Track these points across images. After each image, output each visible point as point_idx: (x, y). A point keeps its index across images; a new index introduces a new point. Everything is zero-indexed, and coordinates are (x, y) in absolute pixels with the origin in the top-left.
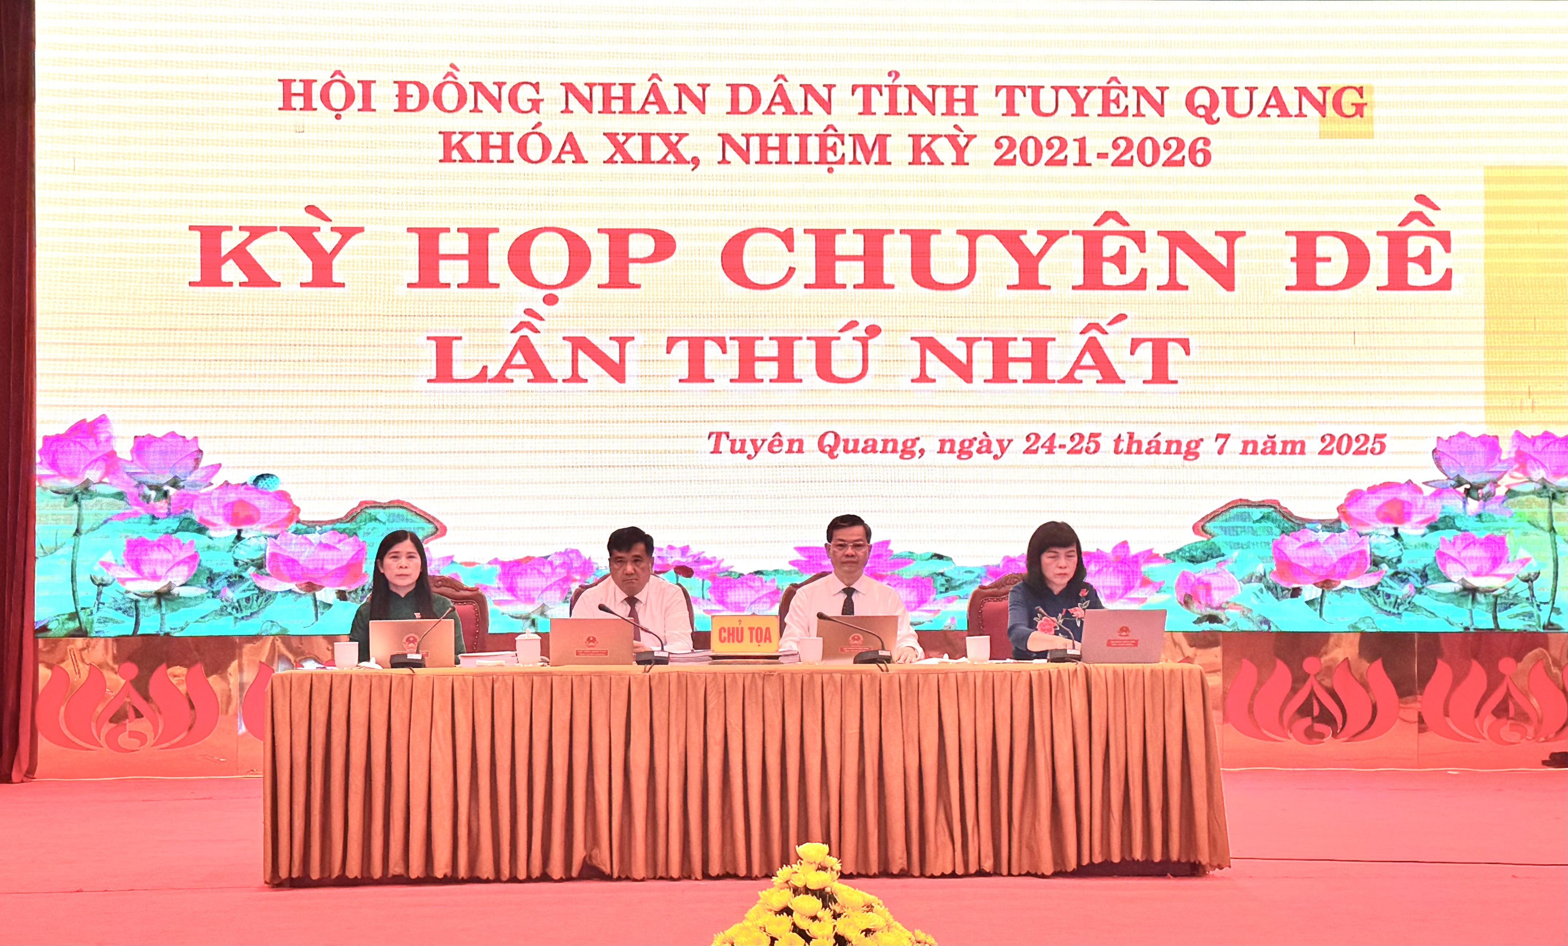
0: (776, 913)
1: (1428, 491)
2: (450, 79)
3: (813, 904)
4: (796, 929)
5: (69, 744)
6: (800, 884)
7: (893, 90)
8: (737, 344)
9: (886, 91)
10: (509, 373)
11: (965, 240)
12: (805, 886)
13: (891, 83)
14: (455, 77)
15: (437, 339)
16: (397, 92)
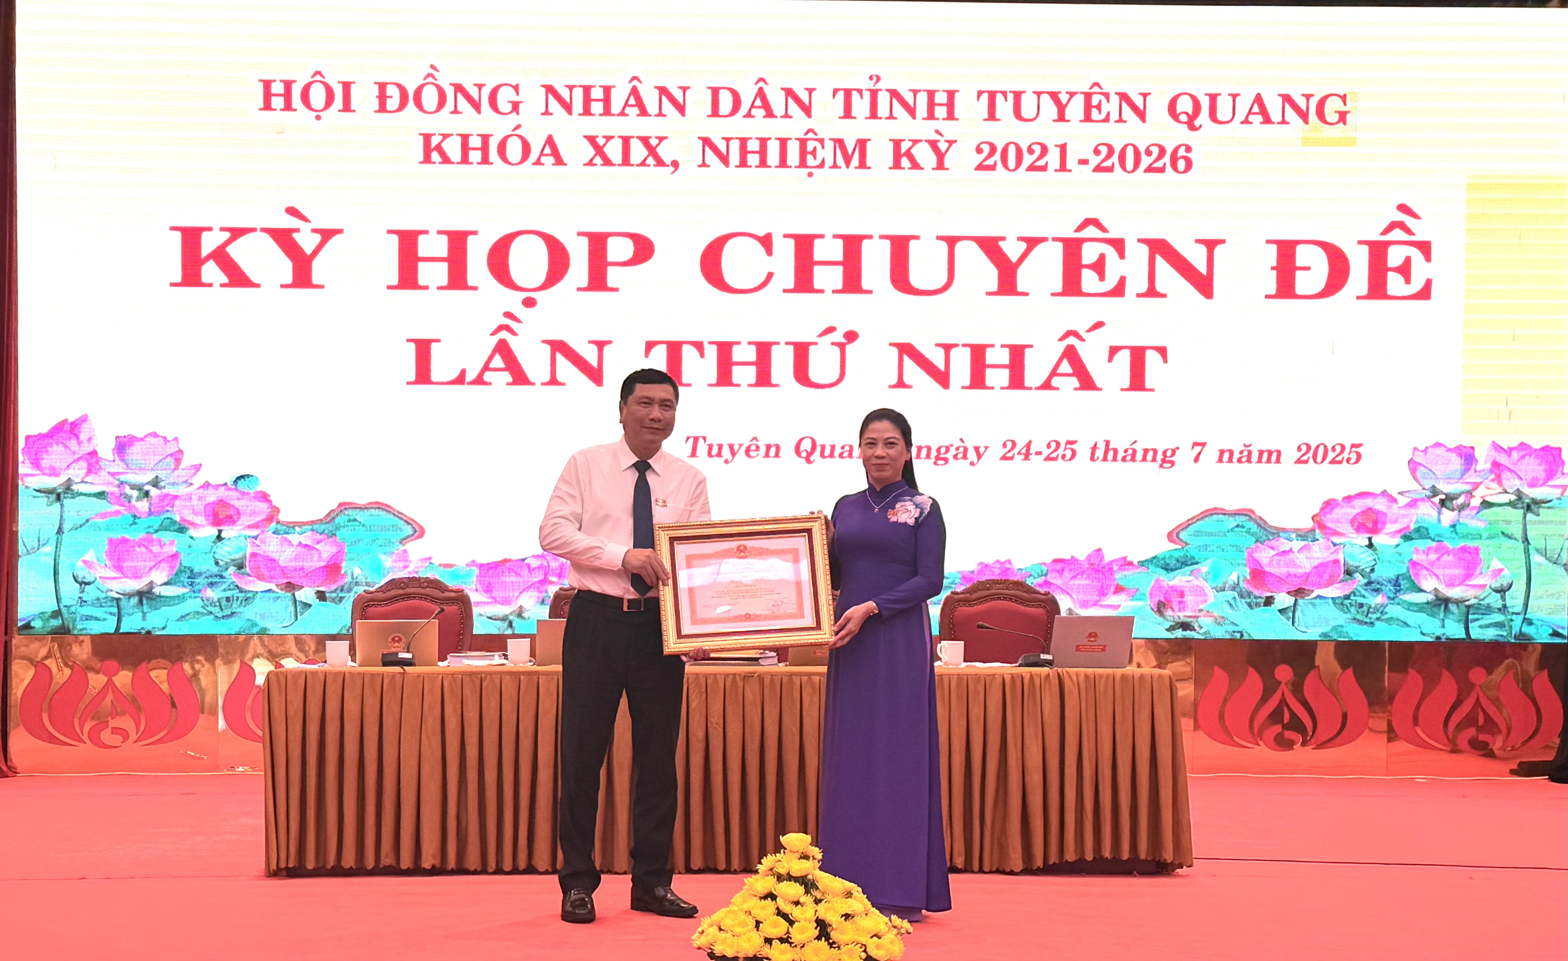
0: (761, 898)
1: (1403, 501)
2: (430, 80)
3: (794, 890)
4: (779, 913)
5: (52, 739)
6: (783, 871)
7: (874, 94)
8: (715, 347)
9: (867, 95)
10: (487, 376)
11: (944, 246)
12: (788, 873)
13: (872, 87)
14: (435, 79)
15: (416, 341)
16: (377, 94)
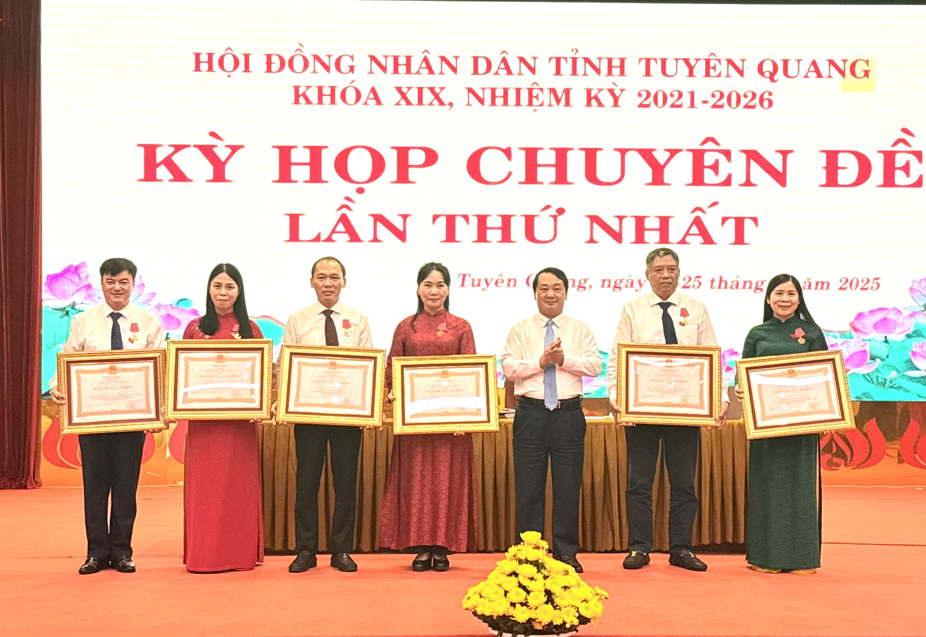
0: (508, 575)
1: (906, 313)
2: (299, 52)
3: (531, 570)
4: (520, 585)
5: (62, 465)
6: (523, 558)
7: (574, 60)
8: (476, 219)
9: (570, 61)
10: (334, 237)
11: (619, 155)
12: (526, 559)
13: (573, 56)
14: (302, 52)
15: (290, 215)
16: (266, 61)
